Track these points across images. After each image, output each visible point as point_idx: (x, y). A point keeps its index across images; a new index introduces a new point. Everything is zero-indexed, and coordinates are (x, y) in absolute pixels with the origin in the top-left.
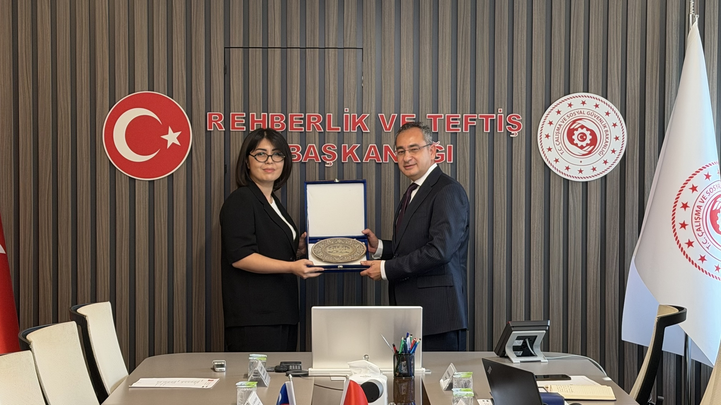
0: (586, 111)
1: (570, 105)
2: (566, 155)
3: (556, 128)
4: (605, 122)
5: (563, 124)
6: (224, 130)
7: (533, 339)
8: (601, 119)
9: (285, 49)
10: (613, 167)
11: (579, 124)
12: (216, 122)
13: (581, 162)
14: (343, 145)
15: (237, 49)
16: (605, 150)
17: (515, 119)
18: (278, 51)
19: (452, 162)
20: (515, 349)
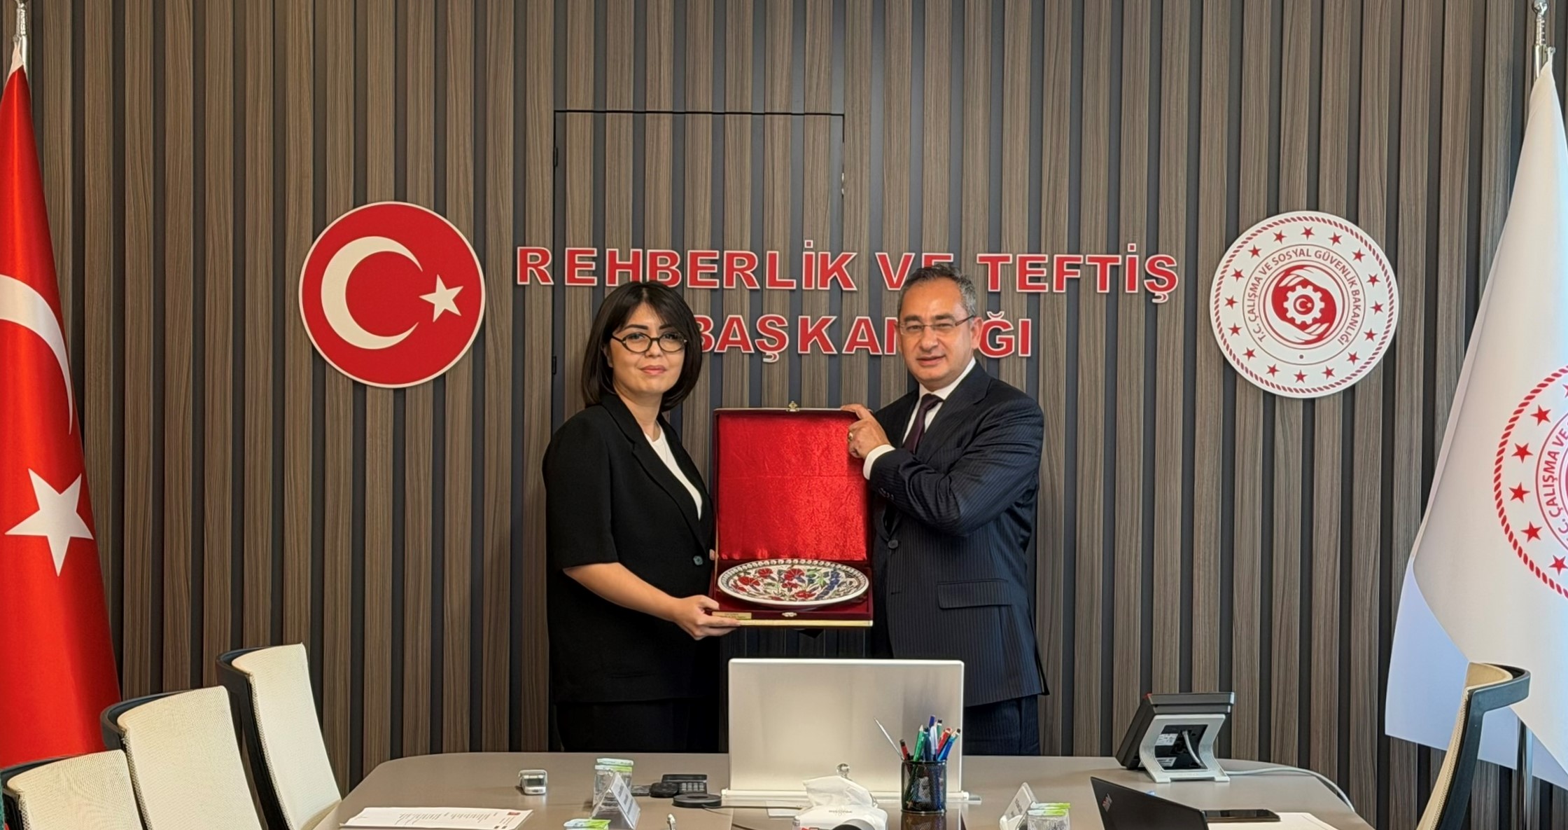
0: (1312, 251)
1: (1280, 237)
2: (1269, 342)
3: (1250, 286)
4: (1352, 274)
5: (1264, 277)
6: (552, 283)
7: (1197, 732)
8: (1344, 267)
9: (680, 114)
10: (1370, 368)
11: (1298, 276)
12: (535, 266)
13: (1301, 357)
14: (800, 317)
15: (580, 113)
16: (1353, 333)
17: (1164, 266)
18: (666, 120)
19: (1029, 355)
20: (1161, 752)
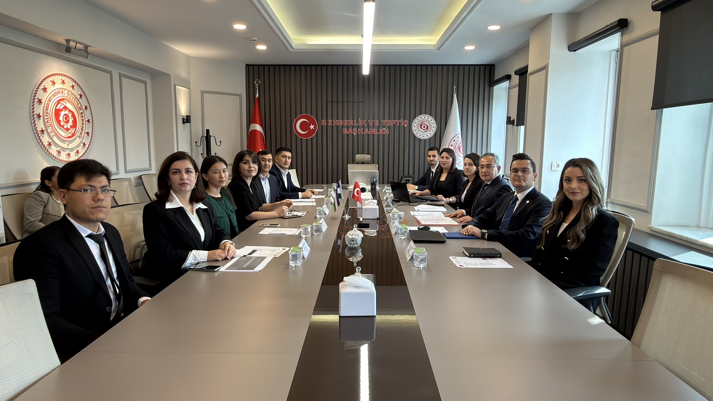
0: (425, 120)
1: (421, 118)
2: (420, 132)
3: (417, 124)
4: (430, 123)
5: (419, 123)
6: (326, 125)
9: (343, 102)
10: (433, 135)
11: (423, 123)
12: (324, 122)
13: (424, 134)
14: (358, 129)
15: (329, 102)
16: (431, 130)
17: (406, 122)
18: (341, 103)
19: (388, 134)
